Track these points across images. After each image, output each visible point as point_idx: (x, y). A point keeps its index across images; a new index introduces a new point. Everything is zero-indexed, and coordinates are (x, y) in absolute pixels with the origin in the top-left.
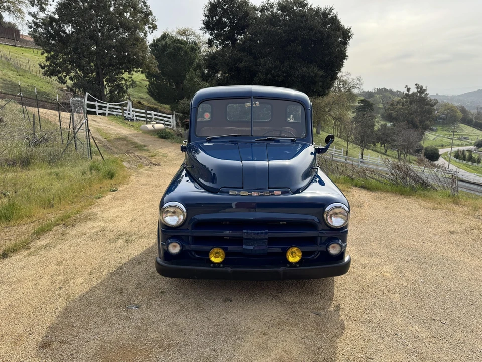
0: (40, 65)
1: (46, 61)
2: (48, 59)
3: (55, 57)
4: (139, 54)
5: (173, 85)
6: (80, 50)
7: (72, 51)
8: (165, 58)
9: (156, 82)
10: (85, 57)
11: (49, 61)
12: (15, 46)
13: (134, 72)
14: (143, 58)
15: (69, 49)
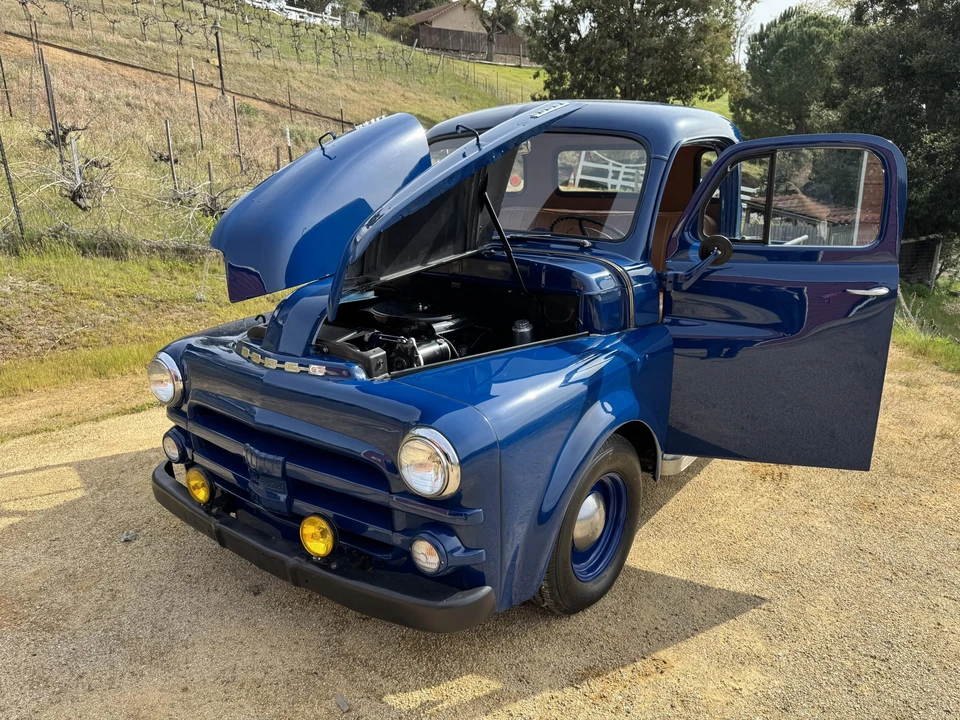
1: (545, 89)
2: (547, 85)
3: (560, 80)
4: (705, 60)
5: (788, 124)
6: (593, 63)
7: (583, 66)
8: (776, 63)
9: (748, 118)
10: (603, 75)
11: (549, 88)
12: (519, 67)
13: (696, 99)
14: (714, 67)
15: (577, 62)
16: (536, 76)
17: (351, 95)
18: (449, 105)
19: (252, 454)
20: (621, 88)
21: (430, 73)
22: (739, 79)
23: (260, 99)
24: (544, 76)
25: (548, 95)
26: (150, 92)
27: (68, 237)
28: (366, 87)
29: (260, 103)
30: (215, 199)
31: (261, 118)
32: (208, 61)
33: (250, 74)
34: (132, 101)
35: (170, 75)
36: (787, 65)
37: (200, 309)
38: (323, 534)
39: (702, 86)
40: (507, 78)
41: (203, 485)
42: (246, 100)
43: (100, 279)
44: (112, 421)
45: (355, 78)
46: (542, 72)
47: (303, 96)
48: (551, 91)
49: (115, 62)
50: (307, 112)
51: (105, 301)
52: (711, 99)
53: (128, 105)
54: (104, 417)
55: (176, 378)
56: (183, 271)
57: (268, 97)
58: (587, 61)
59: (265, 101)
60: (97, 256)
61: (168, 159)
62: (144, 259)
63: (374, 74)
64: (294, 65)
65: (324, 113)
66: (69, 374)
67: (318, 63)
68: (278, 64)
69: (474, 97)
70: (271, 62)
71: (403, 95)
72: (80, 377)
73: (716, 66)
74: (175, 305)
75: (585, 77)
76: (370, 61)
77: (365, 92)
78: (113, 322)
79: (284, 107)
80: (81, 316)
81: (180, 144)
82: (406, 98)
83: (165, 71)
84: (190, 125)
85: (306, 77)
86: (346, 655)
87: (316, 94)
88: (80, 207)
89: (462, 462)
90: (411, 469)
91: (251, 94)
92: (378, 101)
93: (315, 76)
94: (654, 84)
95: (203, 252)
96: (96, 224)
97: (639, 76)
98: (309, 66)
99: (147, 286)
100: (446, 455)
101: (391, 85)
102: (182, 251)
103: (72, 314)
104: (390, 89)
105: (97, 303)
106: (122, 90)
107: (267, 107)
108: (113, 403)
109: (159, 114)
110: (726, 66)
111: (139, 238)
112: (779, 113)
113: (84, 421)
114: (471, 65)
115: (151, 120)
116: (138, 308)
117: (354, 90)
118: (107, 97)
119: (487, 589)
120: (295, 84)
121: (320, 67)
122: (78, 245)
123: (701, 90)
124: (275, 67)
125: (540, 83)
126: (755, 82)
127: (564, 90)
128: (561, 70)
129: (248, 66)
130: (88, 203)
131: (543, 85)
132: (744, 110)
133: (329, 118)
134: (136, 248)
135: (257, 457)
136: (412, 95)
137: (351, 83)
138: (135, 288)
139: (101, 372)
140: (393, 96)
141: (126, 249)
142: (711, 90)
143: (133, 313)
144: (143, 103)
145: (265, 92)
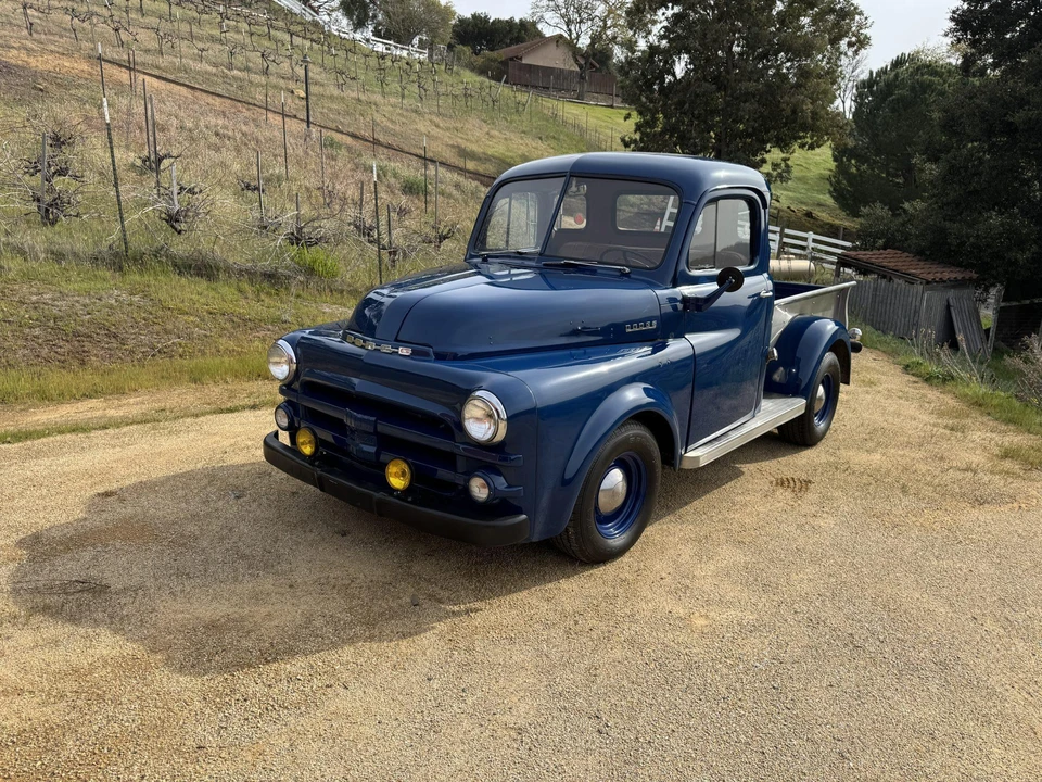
0: (623, 140)
1: (636, 132)
2: (638, 128)
3: (652, 123)
4: (805, 107)
5: (897, 176)
6: (687, 106)
7: (676, 108)
8: (885, 112)
9: (854, 170)
10: (697, 118)
11: (640, 130)
12: (612, 107)
13: (796, 146)
14: (815, 114)
15: (671, 105)
16: (627, 117)
17: (435, 132)
18: (534, 145)
19: (351, 416)
20: (716, 134)
21: (517, 111)
22: (841, 128)
23: (342, 133)
24: (636, 118)
25: (638, 138)
26: (238, 123)
27: (167, 257)
28: (451, 124)
29: (344, 136)
30: (301, 228)
31: (344, 152)
32: (292, 92)
33: (335, 106)
34: (221, 131)
35: (255, 105)
36: (897, 114)
37: (285, 329)
38: (403, 474)
39: (802, 134)
40: (598, 118)
41: (310, 442)
42: (329, 133)
43: (195, 297)
44: (210, 417)
45: (439, 114)
46: (634, 114)
47: (386, 130)
48: (642, 133)
49: (201, 90)
50: (388, 147)
51: (199, 317)
52: (812, 147)
53: (217, 134)
54: (203, 414)
55: (292, 360)
56: (269, 294)
57: (351, 130)
58: (681, 104)
59: (347, 134)
60: (191, 276)
61: (256, 188)
62: (234, 281)
63: (459, 111)
64: (378, 98)
65: (406, 149)
66: (169, 378)
67: (403, 96)
68: (363, 97)
69: (562, 137)
70: (355, 95)
71: (488, 133)
72: (178, 381)
73: (817, 114)
74: (262, 324)
75: (678, 121)
76: (456, 96)
77: (448, 129)
78: (206, 336)
79: (366, 140)
80: (178, 329)
81: (266, 174)
82: (491, 137)
83: (250, 100)
84: (275, 156)
85: (388, 111)
86: (414, 575)
87: (397, 128)
88: (176, 230)
89: (509, 419)
90: (471, 421)
91: (334, 126)
92: (462, 138)
93: (398, 111)
94: (750, 130)
95: (288, 278)
96: (193, 246)
97: (736, 121)
98: (393, 100)
99: (236, 306)
100: (497, 410)
101: (477, 122)
102: (271, 277)
103: (170, 327)
104: (474, 126)
105: (192, 318)
106: (212, 120)
107: (349, 140)
108: (209, 404)
109: (246, 144)
110: (828, 114)
111: (231, 261)
112: (887, 165)
113: (186, 416)
114: (560, 105)
115: (238, 150)
116: (228, 325)
117: (437, 126)
118: (197, 127)
119: (524, 516)
120: (378, 118)
121: (405, 102)
122: (175, 265)
123: (800, 138)
124: (359, 100)
125: (631, 124)
126: (861, 130)
127: (655, 134)
128: (654, 112)
129: (332, 98)
130: (183, 226)
131: (634, 127)
132: (849, 160)
133: (411, 154)
134: (228, 270)
135: (356, 419)
136: (497, 133)
137: (435, 118)
138: (226, 307)
139: (196, 378)
140: (478, 133)
141: (218, 271)
142: (812, 139)
143: (223, 329)
144: (230, 133)
145: (349, 125)
